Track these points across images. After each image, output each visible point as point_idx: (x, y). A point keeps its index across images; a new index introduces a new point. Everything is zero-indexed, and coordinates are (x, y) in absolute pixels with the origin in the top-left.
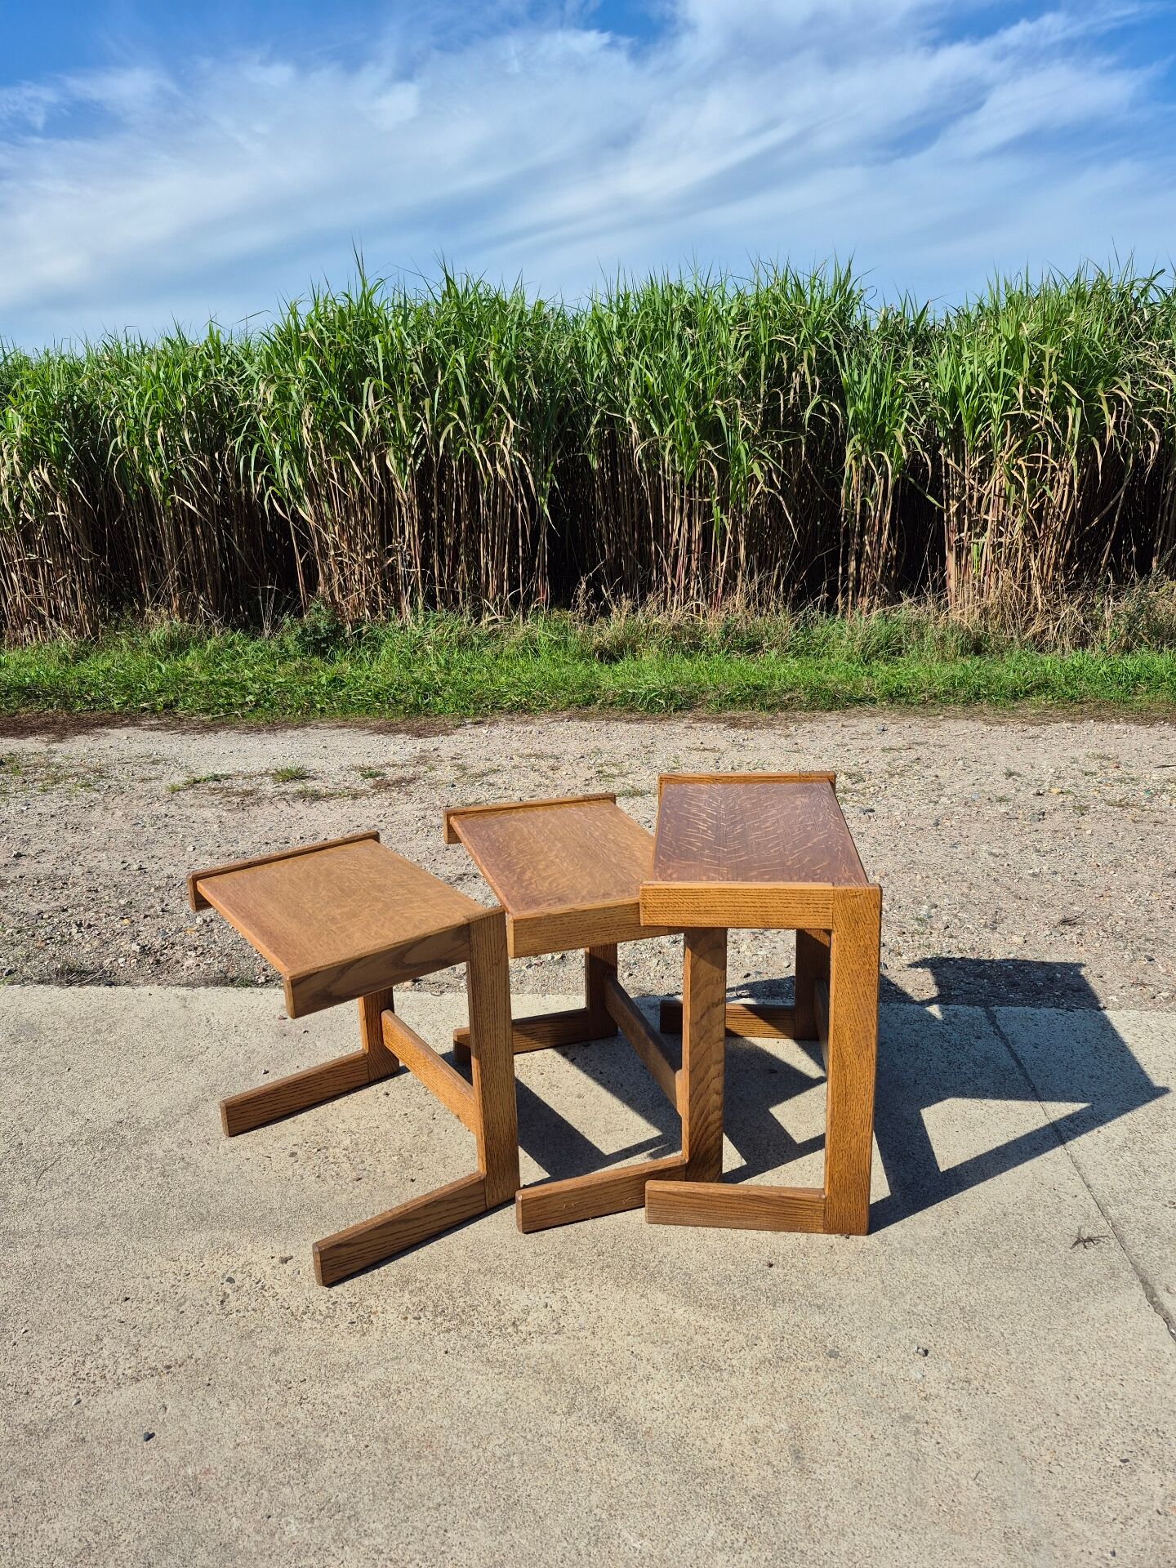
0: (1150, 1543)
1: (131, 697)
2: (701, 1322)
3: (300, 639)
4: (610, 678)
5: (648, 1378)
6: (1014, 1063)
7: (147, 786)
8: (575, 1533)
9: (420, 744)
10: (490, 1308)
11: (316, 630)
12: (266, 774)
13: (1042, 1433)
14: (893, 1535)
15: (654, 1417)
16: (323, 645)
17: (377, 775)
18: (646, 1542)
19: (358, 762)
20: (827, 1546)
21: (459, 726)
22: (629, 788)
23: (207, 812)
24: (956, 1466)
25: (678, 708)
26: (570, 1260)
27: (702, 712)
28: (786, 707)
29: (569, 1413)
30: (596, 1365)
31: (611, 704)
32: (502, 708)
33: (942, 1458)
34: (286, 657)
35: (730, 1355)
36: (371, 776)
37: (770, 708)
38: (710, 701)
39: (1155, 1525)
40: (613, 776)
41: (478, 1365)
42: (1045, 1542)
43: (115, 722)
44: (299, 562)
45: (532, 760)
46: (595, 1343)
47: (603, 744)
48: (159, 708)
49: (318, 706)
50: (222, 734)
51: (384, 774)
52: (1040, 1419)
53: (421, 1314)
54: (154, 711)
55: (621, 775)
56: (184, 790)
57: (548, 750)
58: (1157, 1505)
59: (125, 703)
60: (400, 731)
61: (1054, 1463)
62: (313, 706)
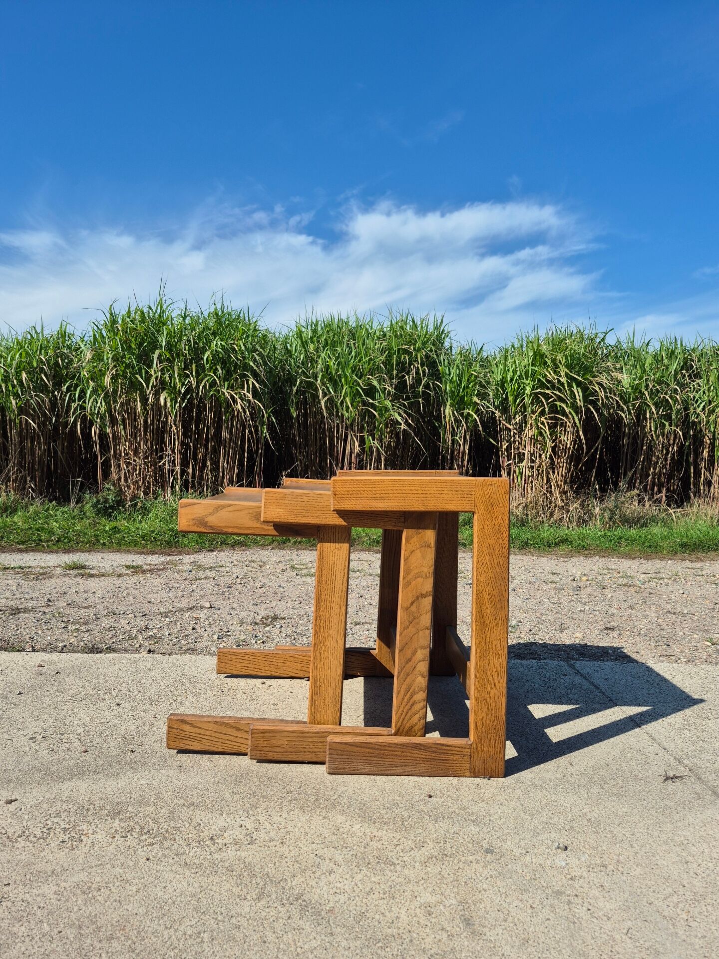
2: (375, 833)
3: (94, 506)
5: (331, 872)
6: (593, 688)
9: (170, 558)
10: (191, 828)
11: (106, 501)
12: (59, 567)
13: (675, 899)
15: (336, 899)
16: (110, 511)
17: (137, 568)
19: (124, 563)
21: (196, 552)
23: (10, 581)
24: (608, 926)
26: (263, 797)
27: (359, 547)
29: (259, 899)
30: (284, 864)
32: (226, 544)
33: (594, 920)
34: (84, 516)
35: (402, 854)
36: (132, 568)
38: (363, 542)
40: (301, 569)
41: (176, 867)
44: (100, 461)
45: (247, 563)
46: (284, 849)
47: (294, 558)
49: (102, 541)
50: (31, 553)
51: (142, 568)
52: (670, 890)
53: (128, 834)
55: (307, 568)
57: (258, 559)
61: (690, 919)
62: (98, 541)
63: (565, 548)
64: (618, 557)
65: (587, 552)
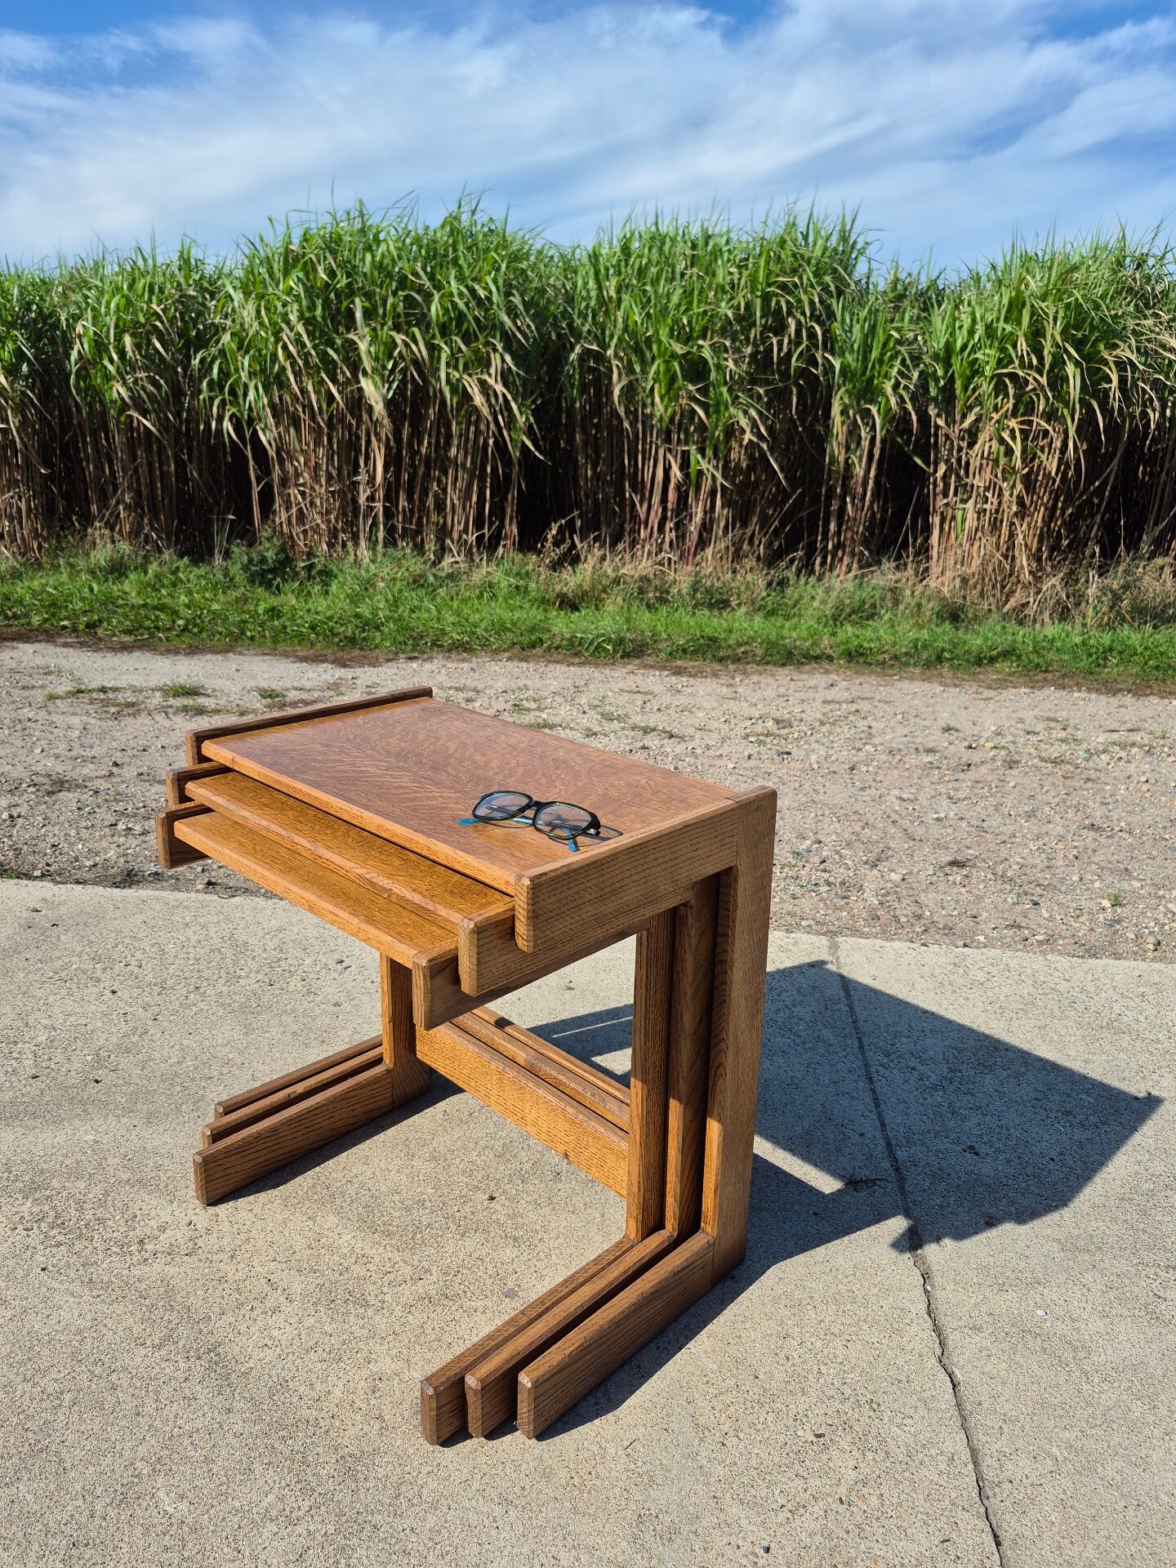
0: (818, 1539)
1: (53, 615)
3: (245, 568)
4: (562, 624)
5: (276, 1310)
6: (842, 994)
7: (27, 693)
8: (98, 1492)
9: (341, 672)
10: (122, 1222)
11: (263, 560)
12: (161, 689)
13: (728, 1398)
14: (498, 1511)
15: (262, 1355)
16: (270, 576)
17: (277, 696)
18: (183, 1506)
19: (265, 685)
20: (408, 1522)
21: (389, 660)
22: (540, 721)
23: (74, 719)
25: (626, 655)
27: (650, 660)
28: (739, 660)
29: (160, 1347)
30: (218, 1293)
31: (557, 648)
32: (441, 646)
34: (231, 584)
35: (385, 1290)
36: (270, 696)
37: (721, 660)
38: (660, 650)
39: (831, 1517)
40: (529, 710)
41: (76, 1287)
42: (685, 1530)
43: (29, 637)
44: (256, 490)
45: (451, 692)
46: (229, 1269)
47: (534, 682)
48: (81, 627)
49: (249, 634)
50: (137, 654)
51: (284, 696)
52: (733, 1381)
53: (35, 1226)
54: (75, 630)
55: (539, 709)
56: (62, 698)
57: (470, 683)
58: (842, 1491)
59: (46, 620)
60: (326, 661)
61: (731, 1433)
62: (243, 633)
63: (1003, 666)
64: (1089, 690)
65: (1040, 677)
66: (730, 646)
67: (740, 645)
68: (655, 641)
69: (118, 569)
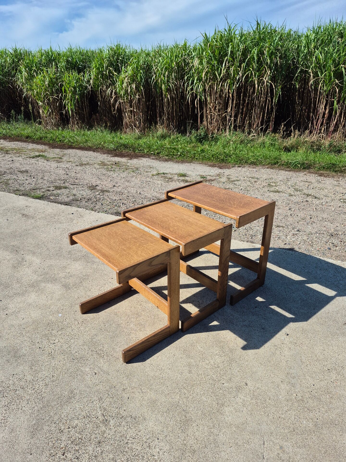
0: (325, 386)
1: (149, 150)
3: (195, 137)
4: (285, 157)
7: (147, 173)
8: (187, 343)
9: (220, 171)
11: (200, 135)
12: (176, 174)
13: (309, 358)
14: (259, 365)
16: (202, 140)
17: (205, 178)
18: (202, 349)
19: (201, 174)
20: (242, 362)
21: (233, 167)
22: (276, 190)
23: (159, 182)
24: (283, 358)
25: (304, 168)
27: (312, 170)
28: (342, 172)
31: (282, 165)
32: (248, 163)
34: (191, 142)
36: (203, 178)
37: (336, 171)
38: (316, 167)
39: (329, 383)
40: (273, 186)
42: (297, 378)
43: (144, 156)
44: (199, 114)
45: (250, 179)
47: (275, 177)
48: (156, 154)
49: (196, 157)
50: (169, 162)
51: (206, 178)
54: (154, 155)
55: (276, 186)
56: (155, 176)
57: (257, 176)
58: (332, 380)
59: (148, 151)
60: (216, 167)
61: (309, 364)
62: (195, 157)
66: (339, 167)
67: (343, 167)
68: (314, 164)
69: (163, 137)
